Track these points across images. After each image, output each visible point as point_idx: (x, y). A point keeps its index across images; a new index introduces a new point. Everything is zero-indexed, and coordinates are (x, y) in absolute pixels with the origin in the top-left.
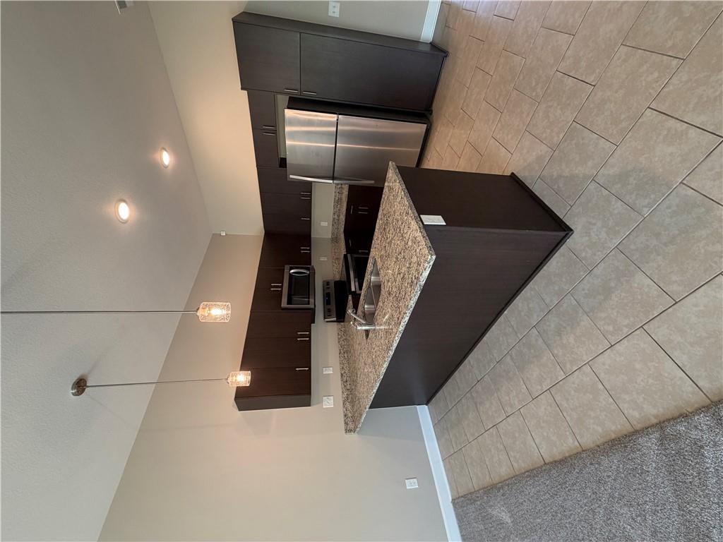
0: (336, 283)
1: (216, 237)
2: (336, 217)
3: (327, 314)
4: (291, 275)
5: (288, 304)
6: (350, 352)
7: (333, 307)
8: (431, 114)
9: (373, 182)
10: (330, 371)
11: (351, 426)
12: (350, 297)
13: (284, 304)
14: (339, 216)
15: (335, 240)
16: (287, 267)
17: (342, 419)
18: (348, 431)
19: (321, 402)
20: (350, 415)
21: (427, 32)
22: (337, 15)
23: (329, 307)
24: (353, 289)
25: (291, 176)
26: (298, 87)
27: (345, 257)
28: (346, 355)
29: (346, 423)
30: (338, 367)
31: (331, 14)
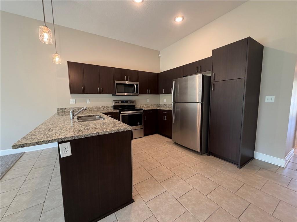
0: (134, 106)
1: (159, 52)
2: (168, 106)
3: (116, 101)
4: (133, 85)
5: (117, 83)
6: (97, 111)
7: (120, 104)
8: (207, 155)
9: (174, 122)
10: (88, 102)
11: (60, 111)
12: (118, 111)
13: (117, 82)
14: (168, 107)
15: (159, 105)
16: (138, 83)
17: (64, 107)
18: (58, 110)
19: (73, 98)
20: (66, 110)
21: (260, 156)
22: (266, 101)
23: (120, 102)
24: (122, 112)
25: (174, 81)
26: (216, 80)
27: (142, 109)
28: (95, 109)
29: (62, 109)
30: (90, 106)
31: (267, 97)
